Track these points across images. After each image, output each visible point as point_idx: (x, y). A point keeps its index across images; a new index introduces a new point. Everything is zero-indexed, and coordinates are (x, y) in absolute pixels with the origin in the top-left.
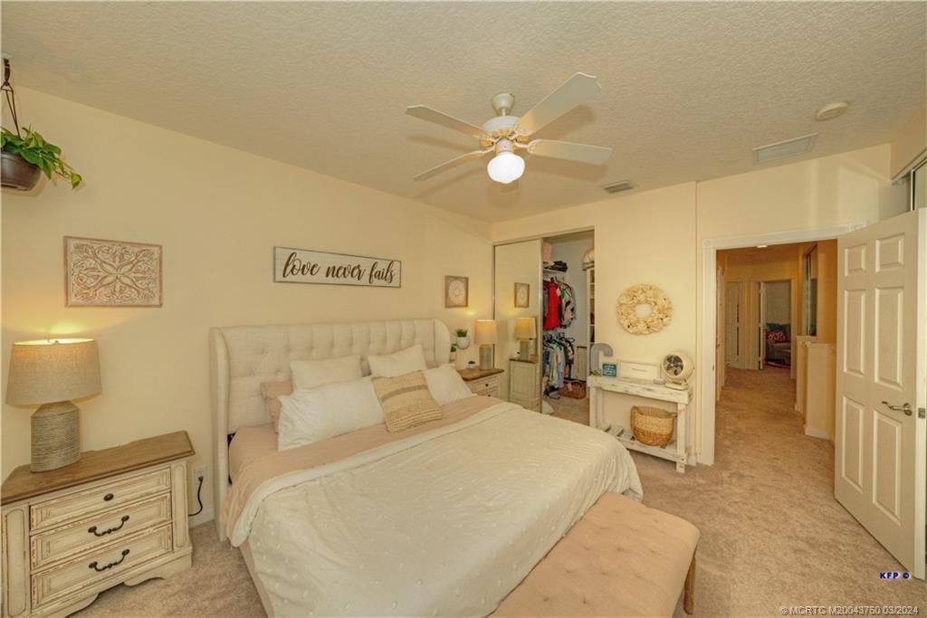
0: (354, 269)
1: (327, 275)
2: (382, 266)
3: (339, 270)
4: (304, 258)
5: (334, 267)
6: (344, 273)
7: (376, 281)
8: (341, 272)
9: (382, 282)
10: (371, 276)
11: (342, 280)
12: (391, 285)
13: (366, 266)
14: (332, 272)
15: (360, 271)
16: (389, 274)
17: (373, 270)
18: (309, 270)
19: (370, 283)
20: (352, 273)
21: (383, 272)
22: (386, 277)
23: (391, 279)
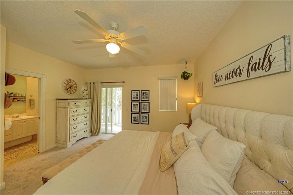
0: (237, 70)
1: (226, 80)
2: (258, 56)
3: (230, 74)
4: (219, 74)
5: (228, 74)
7: (253, 74)
8: (231, 75)
9: (260, 72)
10: (248, 70)
11: (232, 80)
12: (269, 73)
13: (244, 64)
14: (227, 77)
15: (240, 70)
16: (267, 60)
17: (249, 65)
18: (220, 79)
19: (248, 77)
20: (236, 74)
21: (259, 63)
22: (262, 66)
23: (270, 65)
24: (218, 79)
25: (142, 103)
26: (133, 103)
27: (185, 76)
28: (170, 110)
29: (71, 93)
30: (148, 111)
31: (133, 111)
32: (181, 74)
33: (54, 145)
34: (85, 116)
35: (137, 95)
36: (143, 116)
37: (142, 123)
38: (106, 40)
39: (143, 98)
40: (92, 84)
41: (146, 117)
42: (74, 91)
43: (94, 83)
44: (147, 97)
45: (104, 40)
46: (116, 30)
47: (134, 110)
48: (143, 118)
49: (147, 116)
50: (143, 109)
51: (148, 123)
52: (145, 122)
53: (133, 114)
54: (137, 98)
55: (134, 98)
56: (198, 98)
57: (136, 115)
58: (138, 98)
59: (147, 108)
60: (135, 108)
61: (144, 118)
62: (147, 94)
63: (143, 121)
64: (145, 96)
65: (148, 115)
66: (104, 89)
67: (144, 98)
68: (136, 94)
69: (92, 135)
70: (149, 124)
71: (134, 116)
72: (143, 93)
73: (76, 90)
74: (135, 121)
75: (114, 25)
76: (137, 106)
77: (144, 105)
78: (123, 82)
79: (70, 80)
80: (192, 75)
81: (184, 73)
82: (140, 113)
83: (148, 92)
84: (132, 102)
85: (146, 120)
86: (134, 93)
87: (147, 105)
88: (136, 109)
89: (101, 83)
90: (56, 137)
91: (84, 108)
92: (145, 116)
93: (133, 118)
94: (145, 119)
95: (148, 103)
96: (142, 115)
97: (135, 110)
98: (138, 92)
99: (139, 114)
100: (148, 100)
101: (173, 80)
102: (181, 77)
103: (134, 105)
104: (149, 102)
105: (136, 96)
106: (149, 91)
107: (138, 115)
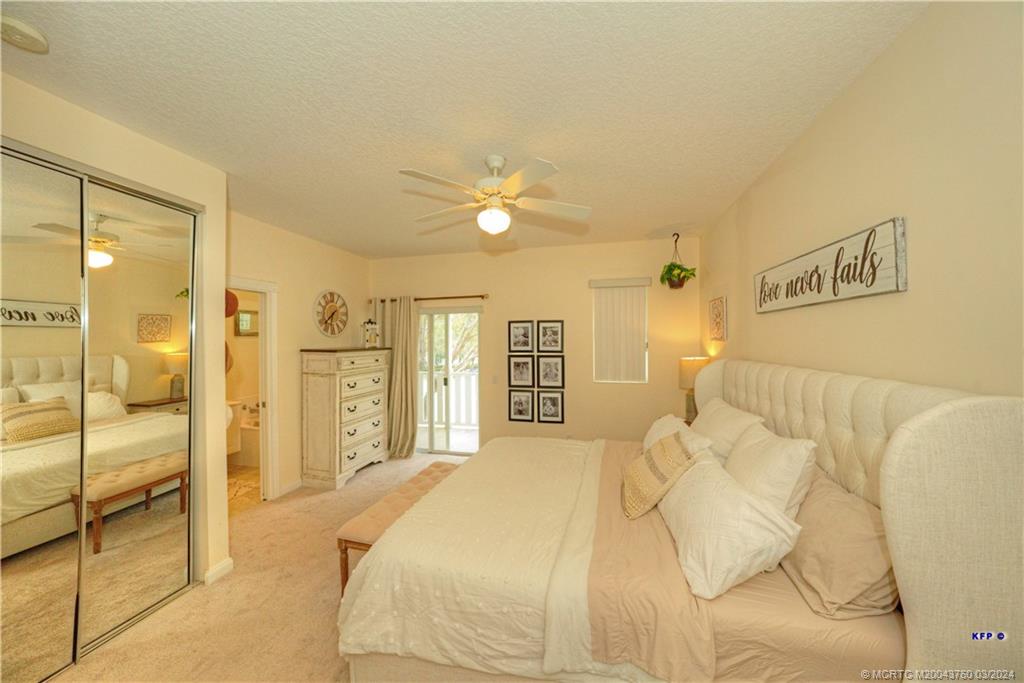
0: (811, 276)
1: (787, 297)
2: (853, 251)
3: (796, 283)
4: (771, 280)
5: (792, 282)
6: (802, 288)
7: (844, 289)
8: (799, 285)
9: (857, 288)
10: (835, 280)
11: (801, 299)
12: (872, 290)
13: (826, 263)
14: (792, 290)
15: (819, 276)
16: (868, 263)
17: (837, 267)
18: (774, 293)
19: (835, 295)
20: (810, 284)
21: (856, 265)
22: (861, 274)
23: (874, 274)
24: (767, 293)
25: (541, 359)
26: (513, 360)
27: (675, 278)
28: (627, 380)
29: (333, 332)
30: (560, 384)
31: (513, 383)
32: (660, 271)
33: (297, 483)
34: (375, 398)
35: (525, 335)
36: (544, 398)
37: (542, 418)
38: (478, 202)
39: (544, 343)
40: (388, 303)
41: (554, 402)
42: (341, 325)
43: (395, 300)
44: (557, 342)
45: (474, 205)
46: (500, 172)
47: (516, 380)
48: (544, 404)
49: (556, 399)
50: (546, 376)
51: (559, 419)
52: (552, 416)
53: (513, 394)
54: (526, 344)
55: (515, 344)
56: (714, 342)
57: (524, 396)
58: (528, 345)
59: (556, 375)
60: (521, 373)
61: (549, 403)
62: (555, 333)
63: (545, 415)
64: (550, 339)
65: (559, 396)
66: (424, 319)
67: (548, 343)
68: (522, 331)
69: (391, 457)
70: (562, 422)
71: (517, 399)
72: (544, 328)
73: (344, 323)
74: (520, 412)
75: (496, 162)
76: (527, 368)
77: (547, 364)
78: (482, 297)
79: (332, 294)
80: (694, 275)
81: (671, 268)
82: (536, 390)
83: (559, 325)
84: (510, 357)
85: (553, 409)
86: (517, 328)
87: (556, 364)
88: (525, 376)
89: (416, 300)
90: (303, 458)
91: (373, 376)
92: (550, 398)
93: (515, 403)
94: (549, 408)
95: (560, 360)
96: (542, 395)
97: (522, 380)
98: (529, 325)
99: (533, 392)
100: (559, 349)
101: (635, 289)
102: (662, 280)
103: (517, 365)
104: (563, 357)
105: (522, 339)
106: (562, 322)
107: (530, 394)
